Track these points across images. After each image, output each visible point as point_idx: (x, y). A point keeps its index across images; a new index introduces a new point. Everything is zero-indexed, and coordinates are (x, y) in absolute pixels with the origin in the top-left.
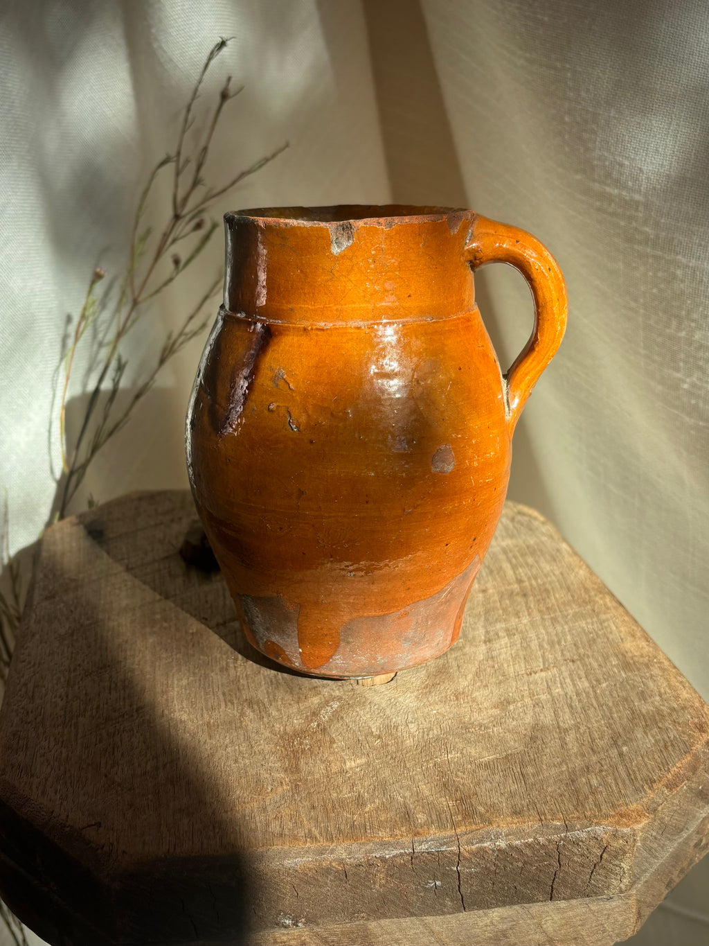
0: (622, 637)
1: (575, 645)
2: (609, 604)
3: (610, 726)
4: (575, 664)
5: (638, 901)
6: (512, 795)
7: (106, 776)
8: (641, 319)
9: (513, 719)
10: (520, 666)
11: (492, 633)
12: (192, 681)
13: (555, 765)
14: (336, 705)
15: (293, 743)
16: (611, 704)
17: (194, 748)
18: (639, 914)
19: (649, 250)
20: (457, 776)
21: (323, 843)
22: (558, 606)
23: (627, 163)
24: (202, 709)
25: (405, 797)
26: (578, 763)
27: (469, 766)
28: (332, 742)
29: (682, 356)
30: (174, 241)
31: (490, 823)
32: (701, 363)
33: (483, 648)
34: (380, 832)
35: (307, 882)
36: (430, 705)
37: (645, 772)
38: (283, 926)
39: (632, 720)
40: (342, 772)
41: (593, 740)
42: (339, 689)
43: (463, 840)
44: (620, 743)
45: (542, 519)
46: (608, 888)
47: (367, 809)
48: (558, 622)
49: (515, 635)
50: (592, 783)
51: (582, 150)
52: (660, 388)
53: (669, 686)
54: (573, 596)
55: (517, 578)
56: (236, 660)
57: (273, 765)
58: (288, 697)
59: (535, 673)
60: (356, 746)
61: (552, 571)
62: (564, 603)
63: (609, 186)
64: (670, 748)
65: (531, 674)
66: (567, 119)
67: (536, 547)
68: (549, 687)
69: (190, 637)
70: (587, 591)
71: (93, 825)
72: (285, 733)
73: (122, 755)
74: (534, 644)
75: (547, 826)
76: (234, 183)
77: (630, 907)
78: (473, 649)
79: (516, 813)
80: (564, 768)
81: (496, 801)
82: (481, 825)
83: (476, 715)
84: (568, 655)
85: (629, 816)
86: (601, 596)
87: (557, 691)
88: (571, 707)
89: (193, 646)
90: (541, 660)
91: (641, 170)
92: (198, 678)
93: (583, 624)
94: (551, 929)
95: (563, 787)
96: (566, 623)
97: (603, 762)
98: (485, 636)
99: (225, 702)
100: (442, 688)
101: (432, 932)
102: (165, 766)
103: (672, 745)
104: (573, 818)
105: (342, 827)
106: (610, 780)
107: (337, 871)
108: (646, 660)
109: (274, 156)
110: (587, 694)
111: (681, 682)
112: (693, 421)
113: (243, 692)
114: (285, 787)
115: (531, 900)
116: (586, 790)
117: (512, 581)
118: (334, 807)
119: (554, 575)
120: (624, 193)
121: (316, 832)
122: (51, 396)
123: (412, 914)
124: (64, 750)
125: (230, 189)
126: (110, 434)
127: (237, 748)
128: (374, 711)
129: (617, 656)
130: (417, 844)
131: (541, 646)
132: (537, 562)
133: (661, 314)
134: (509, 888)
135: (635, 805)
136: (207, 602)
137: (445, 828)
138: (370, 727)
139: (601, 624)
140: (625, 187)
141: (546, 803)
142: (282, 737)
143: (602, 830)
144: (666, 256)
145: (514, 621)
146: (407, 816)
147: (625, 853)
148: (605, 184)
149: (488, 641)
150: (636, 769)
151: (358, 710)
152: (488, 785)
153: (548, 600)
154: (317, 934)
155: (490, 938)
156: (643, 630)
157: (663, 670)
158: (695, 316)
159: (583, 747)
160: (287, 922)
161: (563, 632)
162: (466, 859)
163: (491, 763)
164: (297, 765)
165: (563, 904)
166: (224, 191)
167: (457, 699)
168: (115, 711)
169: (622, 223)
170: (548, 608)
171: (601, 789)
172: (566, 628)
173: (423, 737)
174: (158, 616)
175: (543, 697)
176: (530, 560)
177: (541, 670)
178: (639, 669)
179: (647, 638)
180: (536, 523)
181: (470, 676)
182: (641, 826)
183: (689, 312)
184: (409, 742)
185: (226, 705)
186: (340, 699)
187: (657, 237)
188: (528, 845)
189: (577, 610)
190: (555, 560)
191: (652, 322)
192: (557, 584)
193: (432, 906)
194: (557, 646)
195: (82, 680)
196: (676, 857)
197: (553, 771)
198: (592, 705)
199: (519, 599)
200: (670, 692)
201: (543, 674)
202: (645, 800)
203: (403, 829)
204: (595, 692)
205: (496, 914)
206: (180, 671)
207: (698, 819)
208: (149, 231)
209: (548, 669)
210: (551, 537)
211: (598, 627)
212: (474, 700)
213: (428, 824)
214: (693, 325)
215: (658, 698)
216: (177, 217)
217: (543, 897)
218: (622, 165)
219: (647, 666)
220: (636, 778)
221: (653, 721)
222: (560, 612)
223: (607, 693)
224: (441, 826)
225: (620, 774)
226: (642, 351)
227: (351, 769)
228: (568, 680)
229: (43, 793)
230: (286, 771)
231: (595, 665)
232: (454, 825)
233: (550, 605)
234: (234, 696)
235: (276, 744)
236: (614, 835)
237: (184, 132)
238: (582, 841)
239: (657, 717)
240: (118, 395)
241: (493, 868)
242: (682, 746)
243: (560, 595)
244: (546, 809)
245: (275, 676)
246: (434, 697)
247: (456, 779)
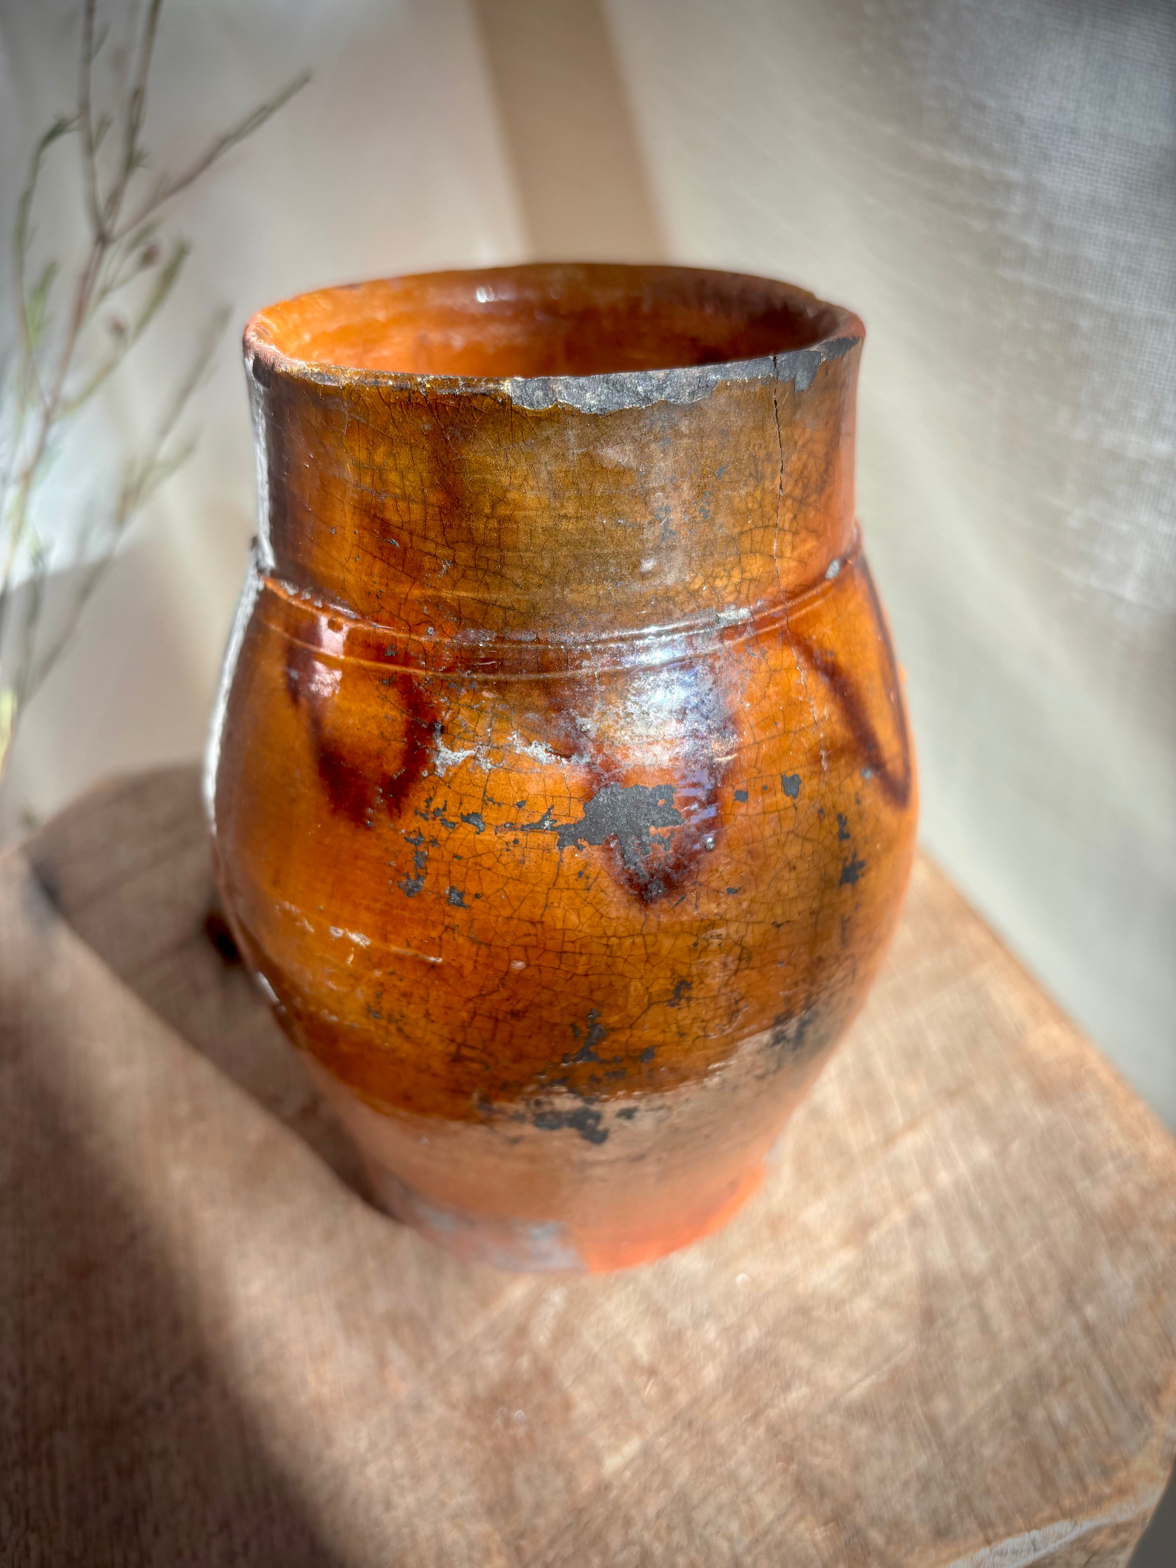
0: (1016, 1020)
2: (978, 940)
3: (1050, 1255)
9: (883, 1267)
10: (865, 1125)
14: (558, 1299)
15: (493, 1424)
16: (1037, 1194)
20: (814, 1452)
23: (991, 103)
26: (1020, 1365)
27: (831, 1419)
30: (105, 291)
37: (1138, 1369)
44: (1078, 1296)
48: (904, 997)
51: (900, 76)
57: (463, 1500)
58: (464, 1293)
59: (895, 1136)
63: (953, 150)
68: (925, 1171)
70: (936, 915)
72: (475, 1397)
73: (156, 1529)
75: (999, 1553)
76: (207, 163)
79: (941, 1532)
80: (999, 1386)
81: (899, 1509)
83: (814, 1272)
84: (939, 1083)
85: (1133, 1487)
89: (263, 1179)
91: (1020, 119)
93: (946, 999)
95: (1009, 1441)
99: (346, 1330)
106: (1084, 1402)
108: (1069, 1072)
109: (280, 101)
116: (1049, 1439)
120: (986, 166)
124: (33, 1539)
125: (201, 176)
129: (1021, 1069)
133: (1039, 398)
138: (631, 1347)
139: (975, 993)
140: (990, 154)
141: (988, 1492)
142: (468, 1411)
144: (1060, 290)
148: (946, 146)
150: (1121, 1363)
157: (1102, 1091)
158: (1109, 405)
159: (1020, 1322)
163: (868, 1402)
164: (510, 1488)
166: (189, 182)
167: (774, 1234)
169: (977, 226)
171: (1074, 1430)
173: (731, 1353)
174: (184, 1108)
175: (922, 1198)
177: (903, 1128)
178: (1062, 1098)
183: (1096, 397)
184: (709, 1374)
185: (348, 1338)
187: (1045, 252)
191: (1019, 412)
200: (1127, 1145)
204: (1004, 1166)
208: (50, 272)
209: (912, 1125)
211: (972, 1002)
212: (805, 1233)
215: (1112, 1166)
216: (103, 239)
218: (981, 107)
219: (1074, 1087)
221: (1118, 1228)
227: (615, 1474)
228: (954, 1146)
230: (491, 1511)
231: (990, 1098)
235: (461, 1436)
237: (88, 59)
238: (1059, 1557)
239: (1124, 1219)
247: (817, 1461)
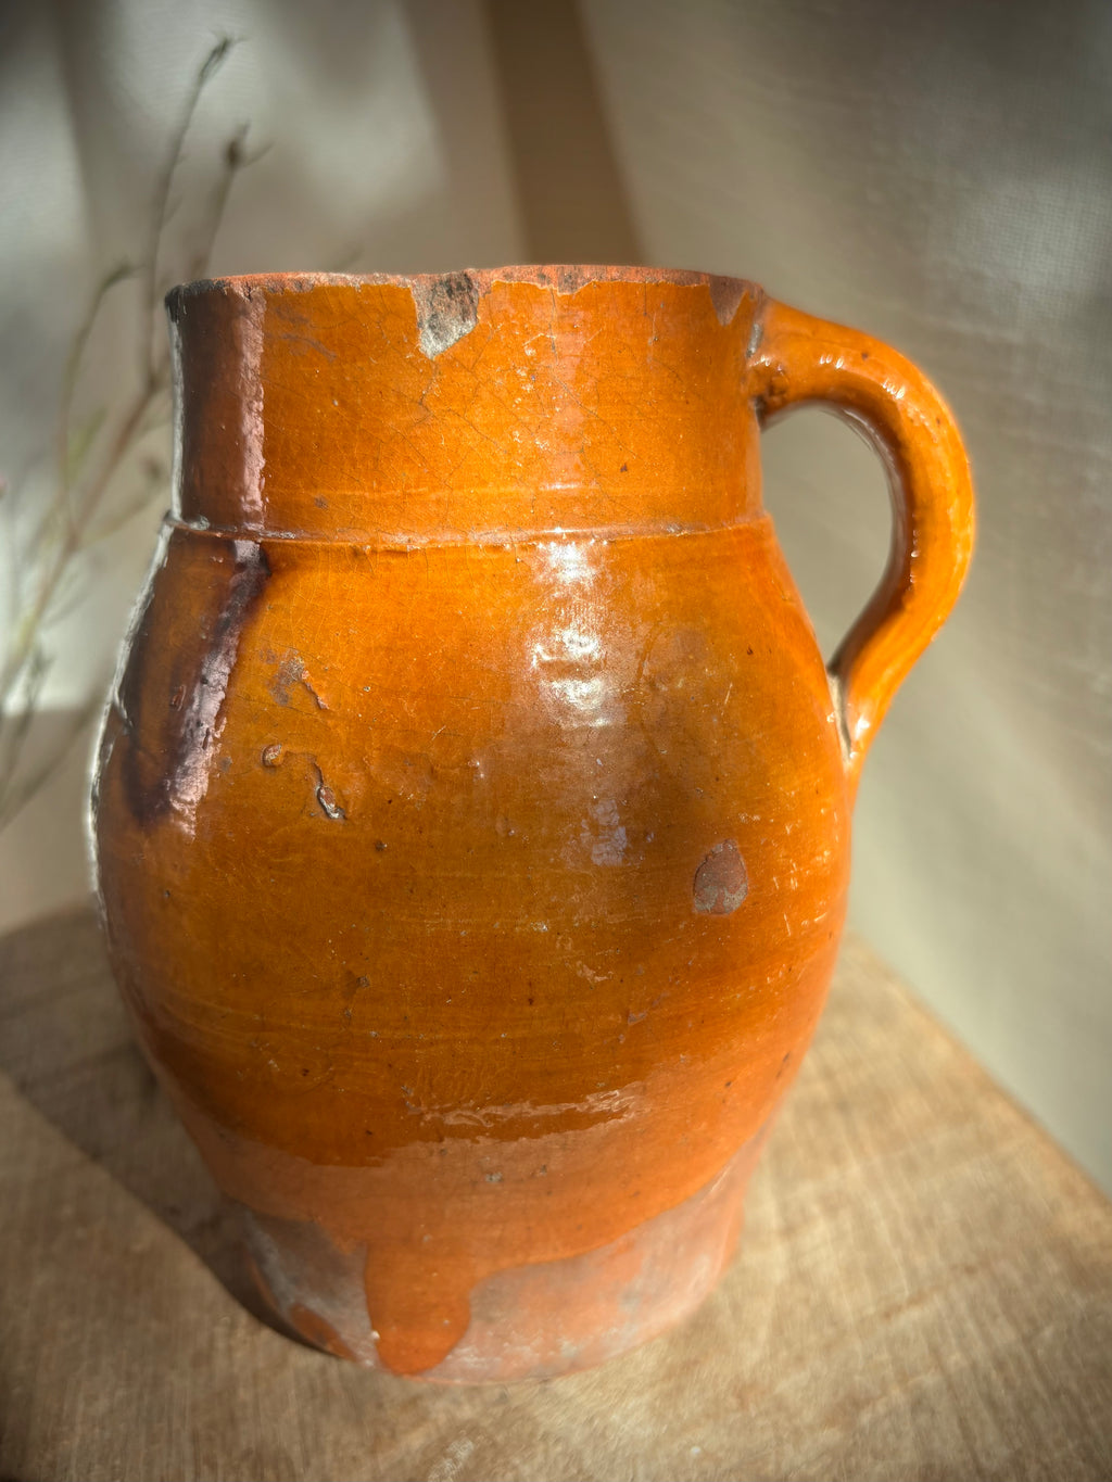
0: (1052, 1199)
2: (1006, 1118)
3: (1088, 1456)
4: (976, 1279)
11: (794, 1210)
12: (122, 1400)
16: (1074, 1387)
33: (780, 1249)
49: (838, 1209)
54: (933, 1106)
56: (233, 1326)
59: (898, 1309)
62: (919, 1124)
63: (954, 317)
65: (888, 1313)
68: (935, 1351)
69: (134, 1267)
70: (957, 1088)
74: (882, 1231)
78: (759, 1255)
83: (789, 1450)
84: (955, 1255)
86: (985, 1099)
88: (993, 1405)
92: (136, 1391)
98: (781, 1218)
110: (1019, 1361)
126: (29, 793)
128: (555, 1462)
129: (1053, 1251)
131: (896, 1234)
139: (1000, 1168)
145: (833, 1174)
148: (949, 314)
149: (789, 1231)
151: (517, 1461)
153: (886, 1118)
161: (932, 1195)
170: (891, 1137)
172: (936, 1180)
175: (928, 1380)
177: (909, 1301)
186: (472, 1429)
189: (948, 1137)
198: (1037, 1395)
199: (834, 1117)
201: (915, 1314)
204: (1032, 1352)
206: (97, 1371)
208: (99, 416)
209: (921, 1295)
211: (995, 1178)
216: (152, 386)
223: (1059, 1355)
228: (971, 1326)
233: (894, 1129)
237: (157, 224)
245: (323, 1371)
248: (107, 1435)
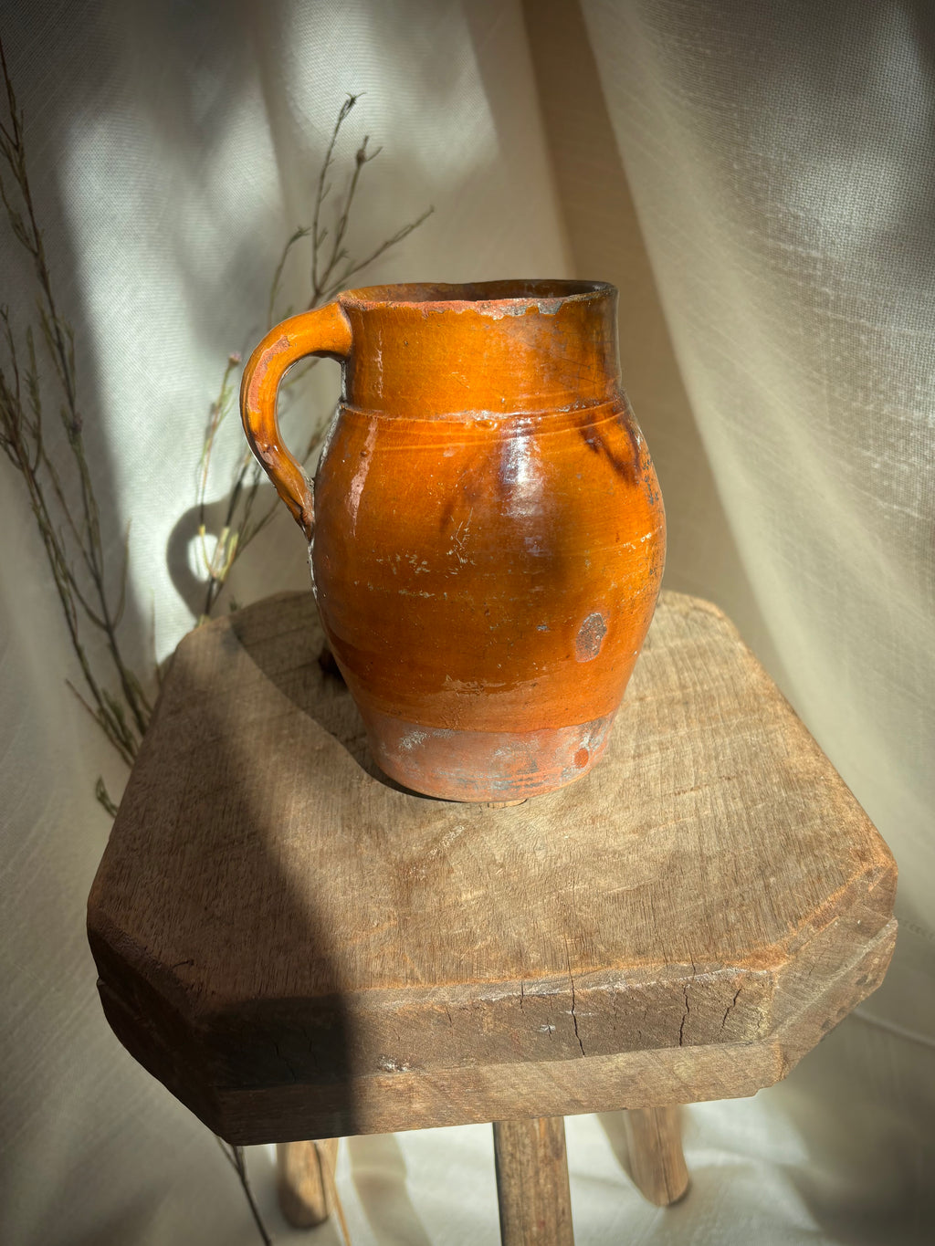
0: (789, 750)
1: (734, 760)
2: (780, 713)
3: (759, 854)
4: (731, 782)
5: (782, 1046)
6: (638, 932)
7: (206, 909)
8: (825, 391)
9: (652, 845)
10: (669, 784)
11: (643, 747)
12: (311, 804)
13: (690, 899)
14: (460, 830)
15: (408, 872)
16: (764, 828)
17: (303, 878)
18: (786, 1059)
19: (829, 313)
20: (580, 910)
21: (424, 984)
22: (721, 715)
23: (802, 214)
24: (317, 836)
25: (520, 934)
26: (718, 896)
27: (596, 899)
28: (450, 871)
29: (872, 432)
31: (609, 964)
32: (892, 440)
33: (631, 763)
34: (487, 974)
35: (409, 1026)
36: (563, 829)
37: (790, 907)
38: (386, 1070)
39: (784, 847)
40: (457, 904)
41: (738, 869)
42: (466, 812)
43: (578, 982)
44: (768, 874)
45: (719, 614)
46: (745, 1033)
47: (477, 947)
48: (720, 733)
49: (667, 749)
50: (729, 919)
51: (753, 202)
52: (849, 468)
53: (834, 807)
54: (740, 704)
55: (680, 683)
56: (361, 779)
57: (383, 898)
58: (410, 822)
59: (685, 792)
60: (475, 877)
61: (721, 675)
62: (729, 713)
63: (784, 242)
64: (824, 880)
65: (679, 794)
66: (735, 167)
67: (707, 648)
68: (697, 809)
69: (316, 754)
70: (756, 697)
71: (184, 963)
72: (402, 862)
73: (226, 886)
74: (688, 761)
75: (672, 968)
76: (377, 254)
77: (773, 1052)
78: (620, 765)
79: (639, 953)
80: (701, 902)
81: (619, 939)
82: (599, 966)
83: (611, 841)
84: (724, 773)
85: (766, 957)
86: (772, 703)
87: (706, 812)
88: (718, 832)
89: (318, 764)
90: (693, 778)
91: (817, 221)
92: (317, 801)
93: (747, 735)
94: (684, 1075)
95: (697, 924)
96: (728, 735)
97: (746, 896)
98: (635, 751)
99: (343, 827)
100: (579, 809)
101: (551, 1078)
102: (269, 898)
103: (827, 876)
104: (702, 959)
105: (448, 967)
106: (750, 915)
107: (440, 1015)
108: (812, 777)
109: (419, 222)
110: (740, 816)
111: (848, 803)
112: (886, 504)
113: (363, 815)
114: (392, 922)
115: (658, 1045)
116: (721, 927)
117: (674, 687)
118: (441, 945)
119: (723, 679)
120: (800, 249)
121: (418, 973)
122: (195, 491)
123: (526, 1059)
124: (166, 880)
125: (374, 261)
126: (256, 531)
127: (347, 878)
128: (501, 837)
129: (779, 773)
130: (526, 987)
131: (695, 762)
132: (706, 664)
133: (846, 385)
134: (633, 1033)
135: (774, 944)
136: (339, 715)
137: (559, 969)
138: (493, 855)
139: (767, 735)
140: (802, 243)
141: (674, 941)
142: (397, 866)
143: (736, 971)
144: (848, 319)
145: (669, 733)
146: (519, 956)
147: (761, 997)
148: (780, 239)
149: (637, 756)
150: (781, 903)
151: (483, 835)
152: (613, 920)
153: (711, 709)
154: (425, 1078)
155: (617, 1084)
156: (815, 742)
157: (830, 788)
158: (882, 387)
159: (726, 878)
160: (390, 1066)
161: (723, 745)
162: (581, 1002)
163: (620, 896)
164: (409, 897)
165: (696, 1049)
166: (366, 263)
167: (593, 823)
168: (225, 838)
169: (800, 284)
170: (709, 718)
171: (738, 926)
172: (727, 740)
173: (550, 866)
174: (286, 732)
175: (689, 820)
176: (699, 662)
177: (692, 789)
178: (801, 788)
179: (817, 750)
180: (711, 620)
181: (611, 796)
182: (778, 968)
183: (876, 383)
184: (534, 872)
185: (343, 830)
186: (465, 822)
187: (838, 297)
188: (650, 989)
189: (742, 720)
190: (726, 662)
191: (837, 395)
192: (725, 690)
193: (548, 1049)
194: (713, 762)
195: (196, 802)
196: (832, 998)
197: (688, 906)
198: (743, 829)
199: (680, 709)
200: (833, 814)
201: (693, 793)
202: (786, 939)
203: (513, 970)
204: (748, 814)
205: (621, 1059)
206: (300, 792)
207: (860, 955)
209: (699, 788)
210: (726, 635)
211: (763, 739)
212: (612, 823)
213: (540, 965)
214: (882, 397)
215: (818, 821)
216: (318, 294)
217: (672, 1043)
218: (796, 217)
219: (812, 784)
220: (779, 914)
221: (808, 848)
222: (723, 722)
223: (762, 815)
224: (555, 966)
225: (762, 910)
226: (829, 427)
227: (467, 901)
228: (720, 801)
229: (139, 928)
230: (396, 904)
231: (753, 782)
232: (570, 966)
233: (713, 714)
234: (353, 820)
235: (390, 874)
236: (748, 978)
237: (319, 200)
238: (711, 984)
239: (814, 844)
240: (259, 491)
241: (613, 1012)
242: (837, 877)
243: (727, 703)
244: (672, 948)
245: (400, 798)
246: (568, 821)
247: (579, 914)
248: (304, 815)
